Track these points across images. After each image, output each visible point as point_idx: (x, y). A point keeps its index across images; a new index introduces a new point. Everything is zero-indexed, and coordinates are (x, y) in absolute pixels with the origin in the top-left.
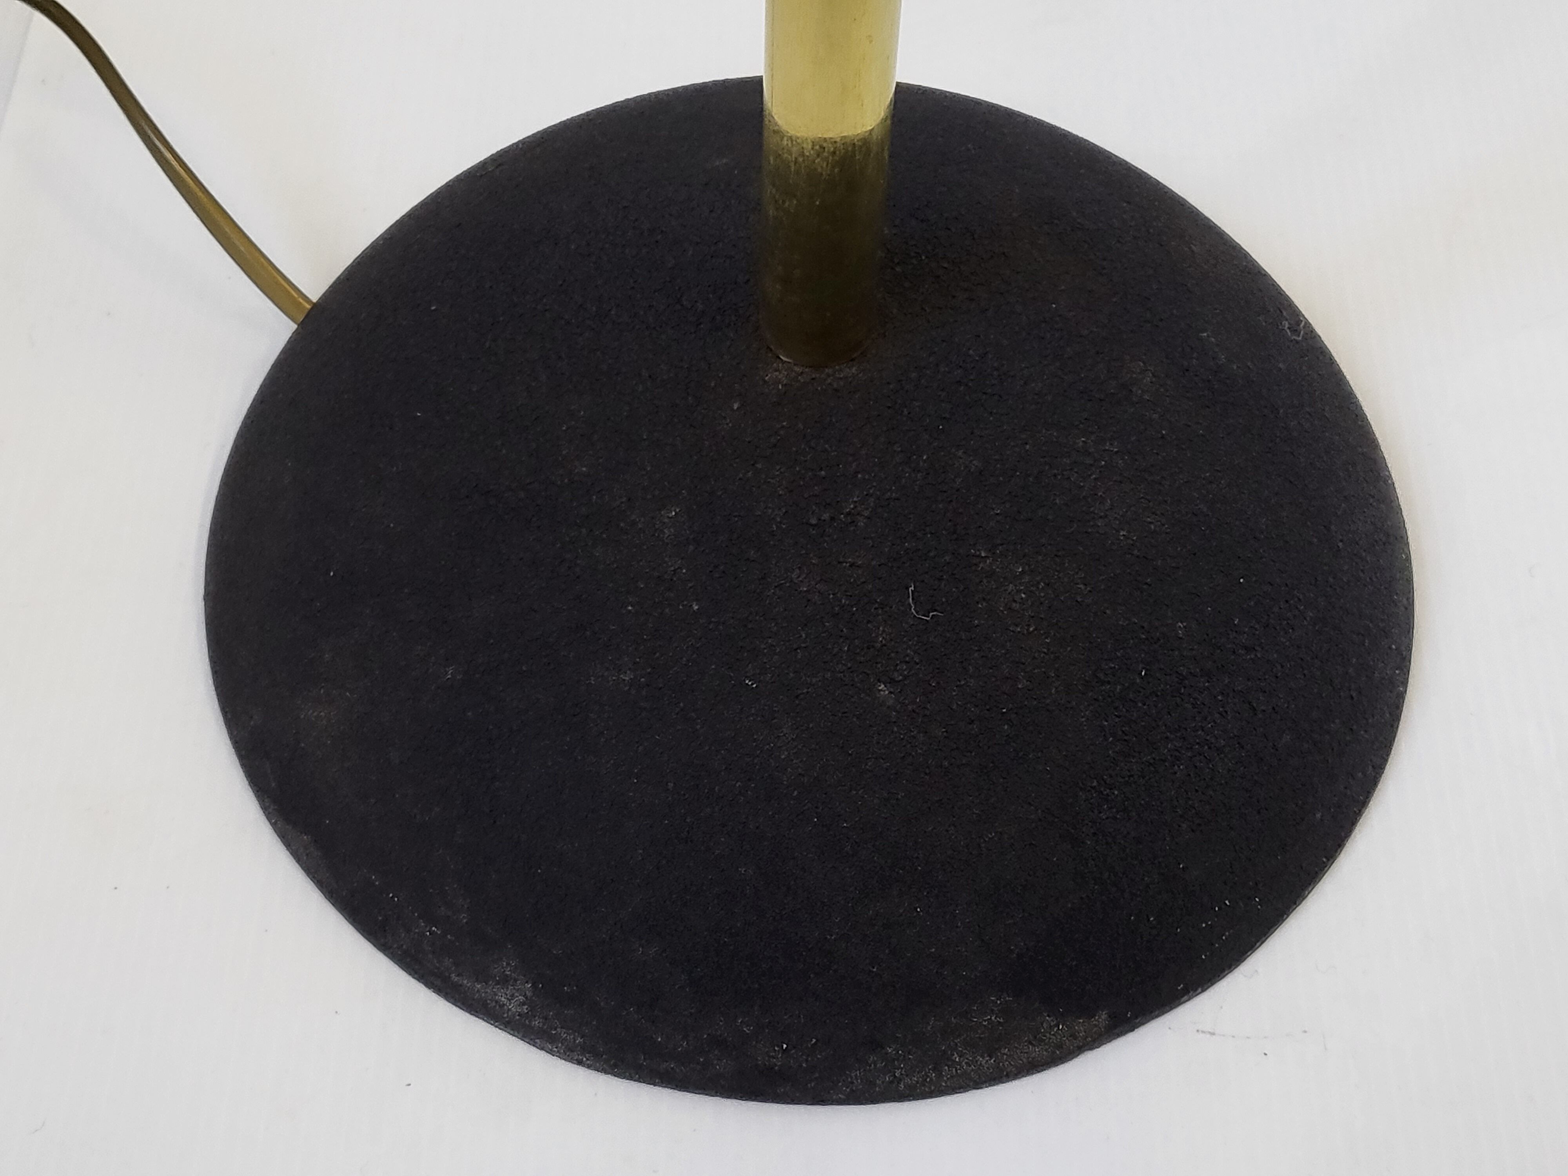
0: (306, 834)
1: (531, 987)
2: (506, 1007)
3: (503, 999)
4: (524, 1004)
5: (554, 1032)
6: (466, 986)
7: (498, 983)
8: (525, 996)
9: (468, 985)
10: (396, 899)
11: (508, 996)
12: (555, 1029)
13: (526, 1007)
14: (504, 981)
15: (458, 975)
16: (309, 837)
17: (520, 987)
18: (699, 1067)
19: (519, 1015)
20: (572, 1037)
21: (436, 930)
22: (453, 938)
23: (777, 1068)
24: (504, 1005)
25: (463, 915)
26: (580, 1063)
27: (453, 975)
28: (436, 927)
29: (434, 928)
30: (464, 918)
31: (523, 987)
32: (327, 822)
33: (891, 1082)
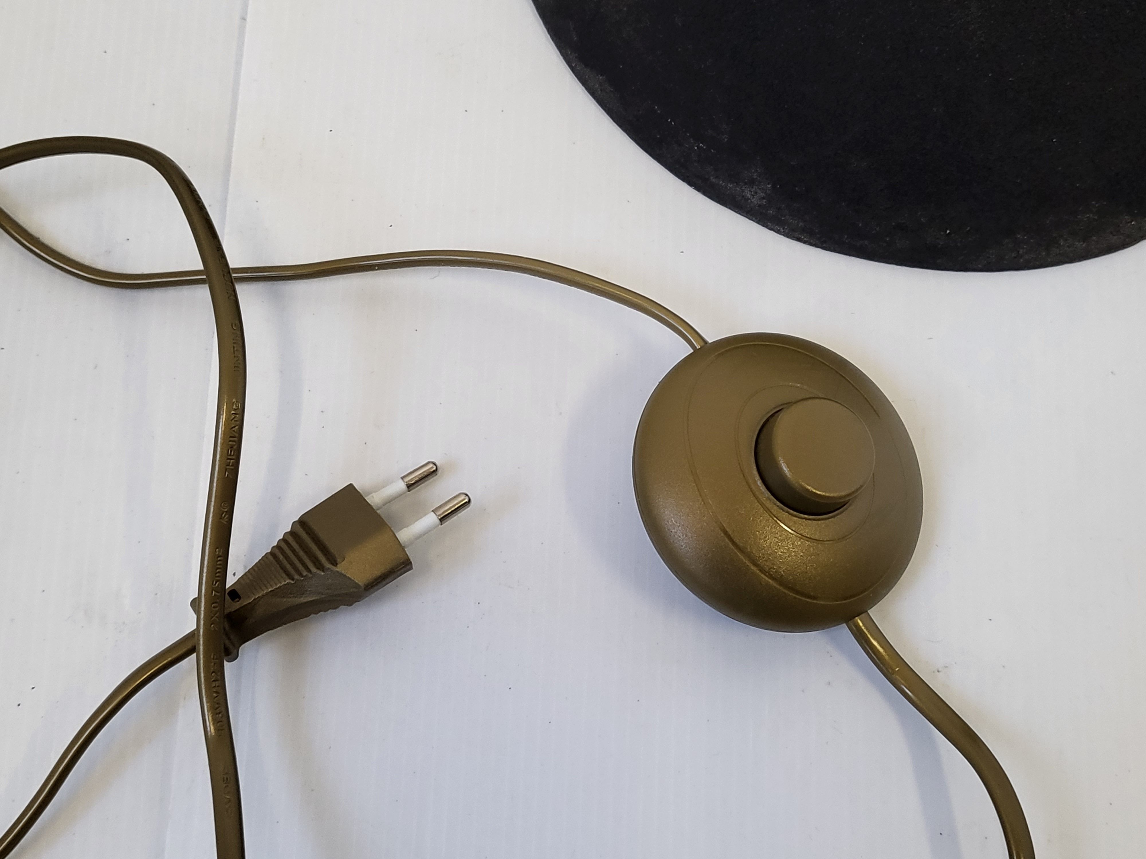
0: (601, 75)
1: (770, 187)
2: (749, 200)
3: (748, 195)
4: (763, 198)
5: (783, 218)
6: (721, 186)
7: (746, 184)
8: (765, 193)
9: (723, 185)
10: (673, 123)
11: (753, 193)
12: (785, 216)
13: (765, 201)
14: (752, 182)
15: (716, 177)
16: (604, 77)
17: (762, 187)
18: (885, 245)
19: (758, 206)
20: (796, 222)
21: (702, 146)
22: (716, 152)
23: (939, 246)
24: (748, 199)
25: (725, 136)
26: (799, 240)
27: (712, 178)
28: (703, 144)
29: (701, 145)
30: (725, 138)
31: (765, 187)
32: (621, 67)
33: (1015, 258)
